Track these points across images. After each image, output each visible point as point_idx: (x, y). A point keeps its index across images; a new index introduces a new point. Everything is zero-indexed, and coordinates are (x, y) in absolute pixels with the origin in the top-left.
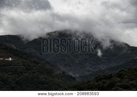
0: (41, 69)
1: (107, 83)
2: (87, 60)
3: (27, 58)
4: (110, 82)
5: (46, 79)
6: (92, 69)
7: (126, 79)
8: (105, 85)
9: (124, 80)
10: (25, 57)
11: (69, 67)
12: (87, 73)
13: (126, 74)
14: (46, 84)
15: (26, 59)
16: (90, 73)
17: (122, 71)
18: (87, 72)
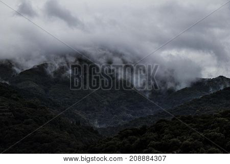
0: (40, 116)
1: (136, 141)
2: (121, 101)
3: (18, 98)
4: (140, 140)
5: (49, 134)
6: (130, 115)
7: (167, 134)
8: (133, 144)
9: (163, 136)
10: (15, 97)
11: (93, 113)
12: (121, 122)
13: (167, 127)
14: (48, 143)
15: (17, 100)
16: (126, 122)
17: (162, 121)
18: (123, 121)
